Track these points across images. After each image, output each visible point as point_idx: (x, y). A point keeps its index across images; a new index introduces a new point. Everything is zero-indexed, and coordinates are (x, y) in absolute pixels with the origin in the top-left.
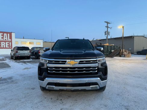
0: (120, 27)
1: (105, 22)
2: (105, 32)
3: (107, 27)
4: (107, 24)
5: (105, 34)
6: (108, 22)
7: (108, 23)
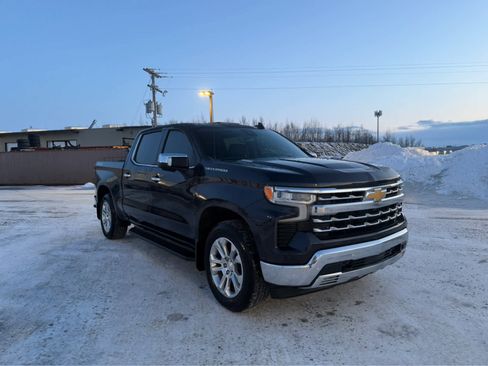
0: (204, 94)
1: (147, 70)
2: (148, 106)
3: (154, 89)
4: (153, 78)
5: (148, 111)
6: (155, 71)
7: (154, 75)
